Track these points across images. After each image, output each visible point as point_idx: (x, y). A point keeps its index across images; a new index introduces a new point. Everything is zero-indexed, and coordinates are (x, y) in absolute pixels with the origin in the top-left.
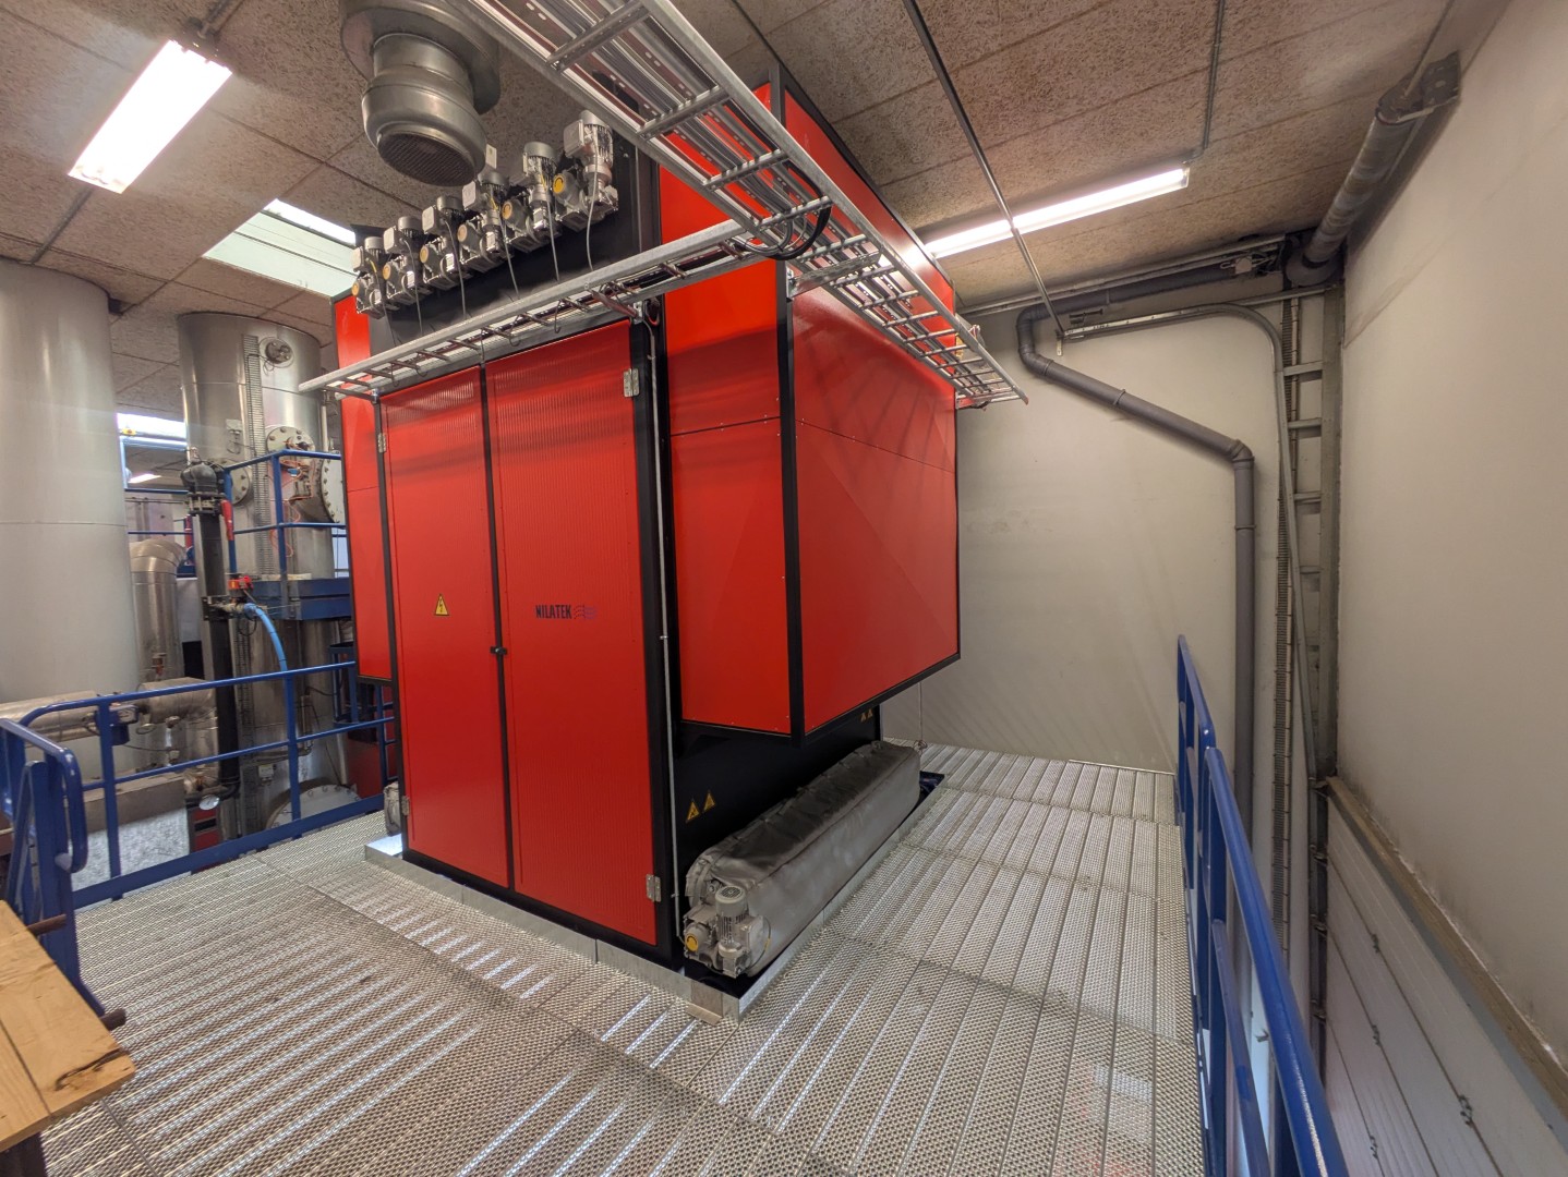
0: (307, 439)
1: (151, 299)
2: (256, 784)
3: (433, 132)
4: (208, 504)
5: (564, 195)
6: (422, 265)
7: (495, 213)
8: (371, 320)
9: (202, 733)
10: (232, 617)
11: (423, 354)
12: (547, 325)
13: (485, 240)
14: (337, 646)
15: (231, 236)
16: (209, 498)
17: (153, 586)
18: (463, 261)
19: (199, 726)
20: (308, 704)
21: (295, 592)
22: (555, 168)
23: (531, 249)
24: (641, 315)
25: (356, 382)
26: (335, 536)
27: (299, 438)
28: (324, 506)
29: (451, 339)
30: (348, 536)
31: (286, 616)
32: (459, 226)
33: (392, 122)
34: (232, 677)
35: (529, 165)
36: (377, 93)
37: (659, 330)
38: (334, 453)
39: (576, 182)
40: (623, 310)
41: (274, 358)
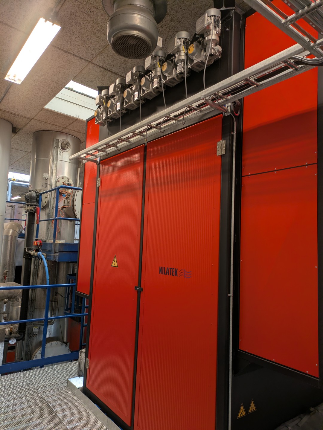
0: (71, 182)
1: (26, 126)
2: (32, 335)
3: (135, 33)
4: (32, 208)
5: (193, 54)
6: (124, 99)
7: (159, 69)
8: (100, 127)
9: (15, 308)
10: (33, 257)
11: (120, 140)
12: (178, 121)
13: (153, 83)
14: (70, 275)
15: (54, 98)
16: (32, 206)
17: (10, 241)
18: (142, 95)
19: (15, 304)
20: (56, 301)
21: (57, 249)
22: (189, 43)
23: (174, 85)
24: (229, 111)
25: (91, 154)
26: (76, 224)
27: (68, 181)
28: (74, 211)
29: (133, 132)
30: (80, 225)
31: (52, 259)
32: (142, 78)
33: (118, 31)
34: (29, 285)
35: (177, 42)
36: (113, 20)
37: (238, 118)
38: (80, 188)
39: (200, 47)
40: (221, 108)
41: (63, 148)
